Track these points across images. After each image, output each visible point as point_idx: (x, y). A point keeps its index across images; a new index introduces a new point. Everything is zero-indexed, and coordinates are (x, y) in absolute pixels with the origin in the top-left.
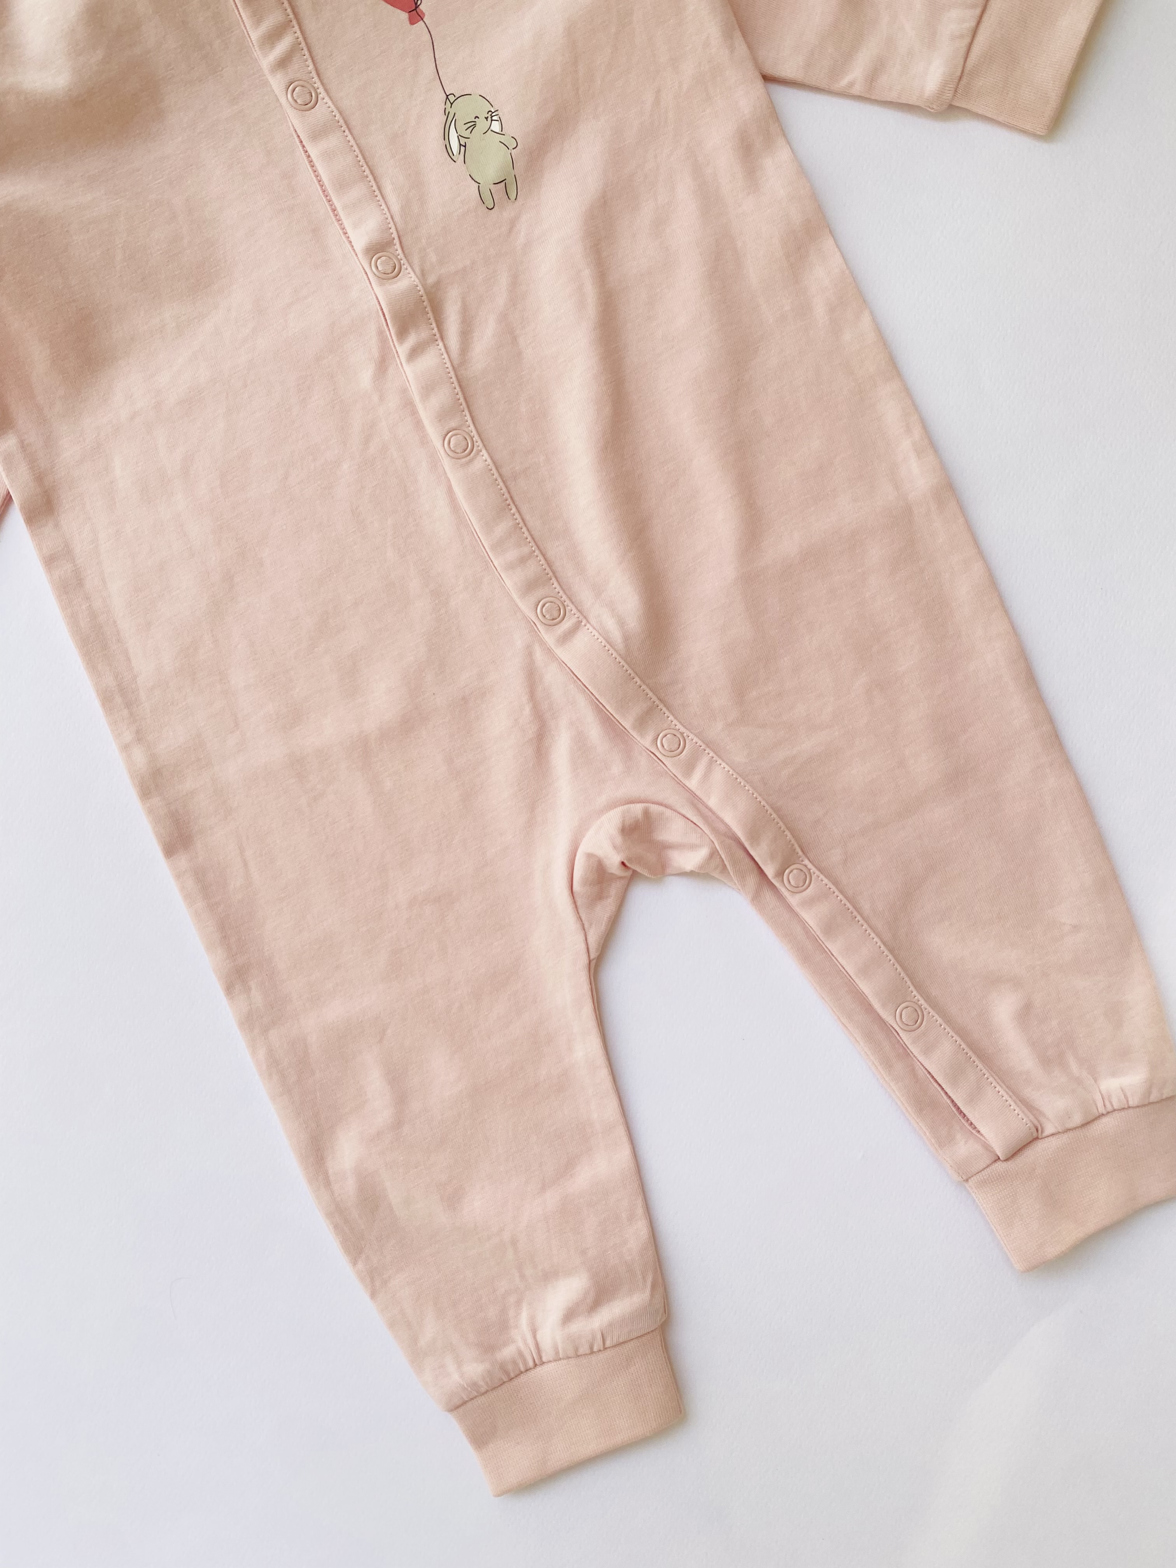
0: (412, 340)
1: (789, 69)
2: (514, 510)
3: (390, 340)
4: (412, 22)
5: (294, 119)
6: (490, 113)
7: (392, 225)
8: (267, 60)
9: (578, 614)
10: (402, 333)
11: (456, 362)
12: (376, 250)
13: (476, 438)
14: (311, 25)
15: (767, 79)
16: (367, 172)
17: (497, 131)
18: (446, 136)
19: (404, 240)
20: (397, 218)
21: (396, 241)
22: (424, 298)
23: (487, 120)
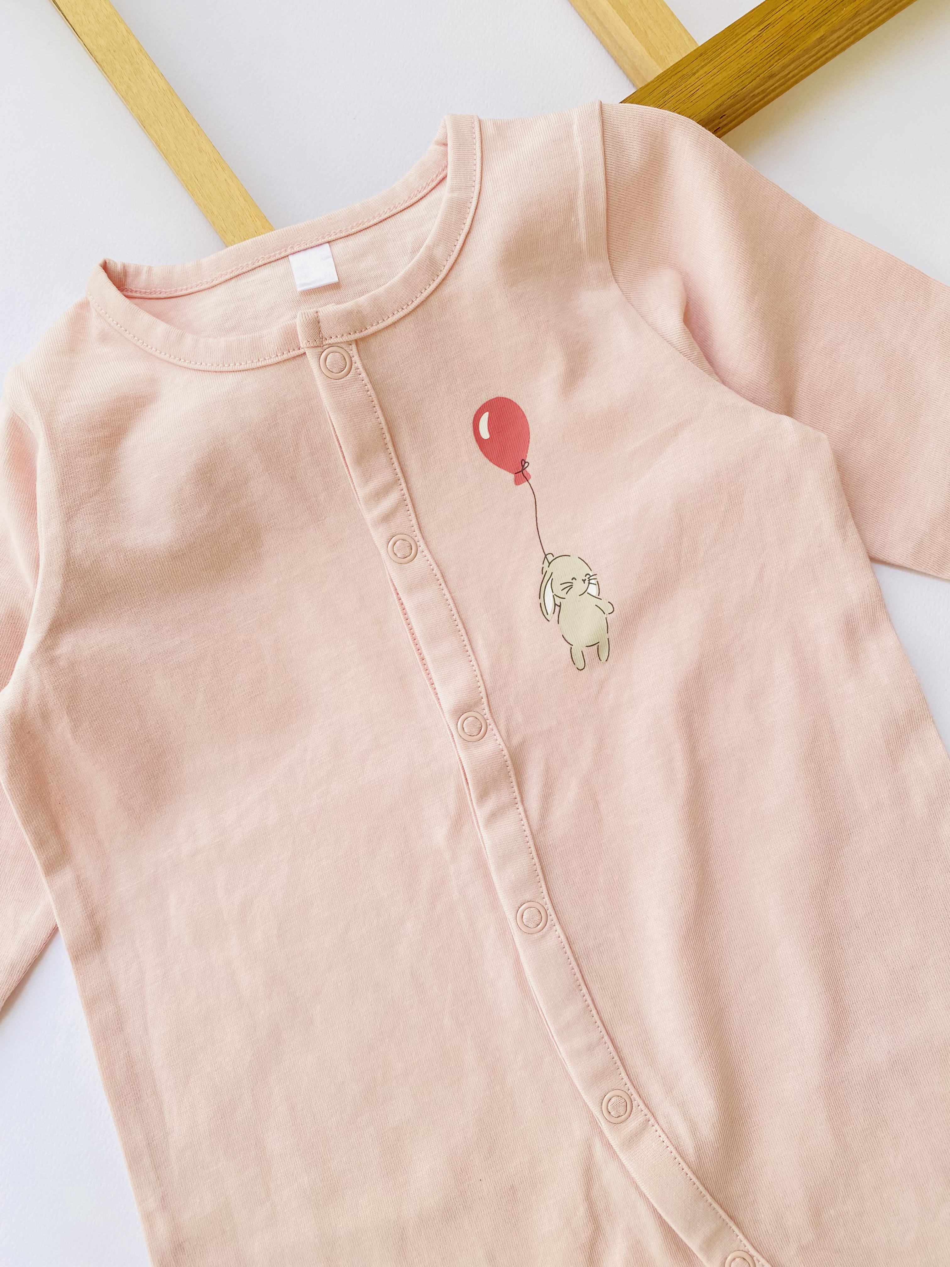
0: (491, 803)
2: (584, 990)
3: (469, 799)
4: (517, 482)
5: (391, 570)
6: (588, 576)
7: (481, 683)
8: (370, 515)
9: (646, 1111)
10: (483, 795)
11: (535, 828)
12: (461, 711)
13: (551, 911)
14: (417, 482)
16: (460, 626)
17: (594, 595)
18: (541, 595)
19: (491, 698)
20: (486, 677)
21: (484, 700)
22: (509, 762)
23: (584, 583)
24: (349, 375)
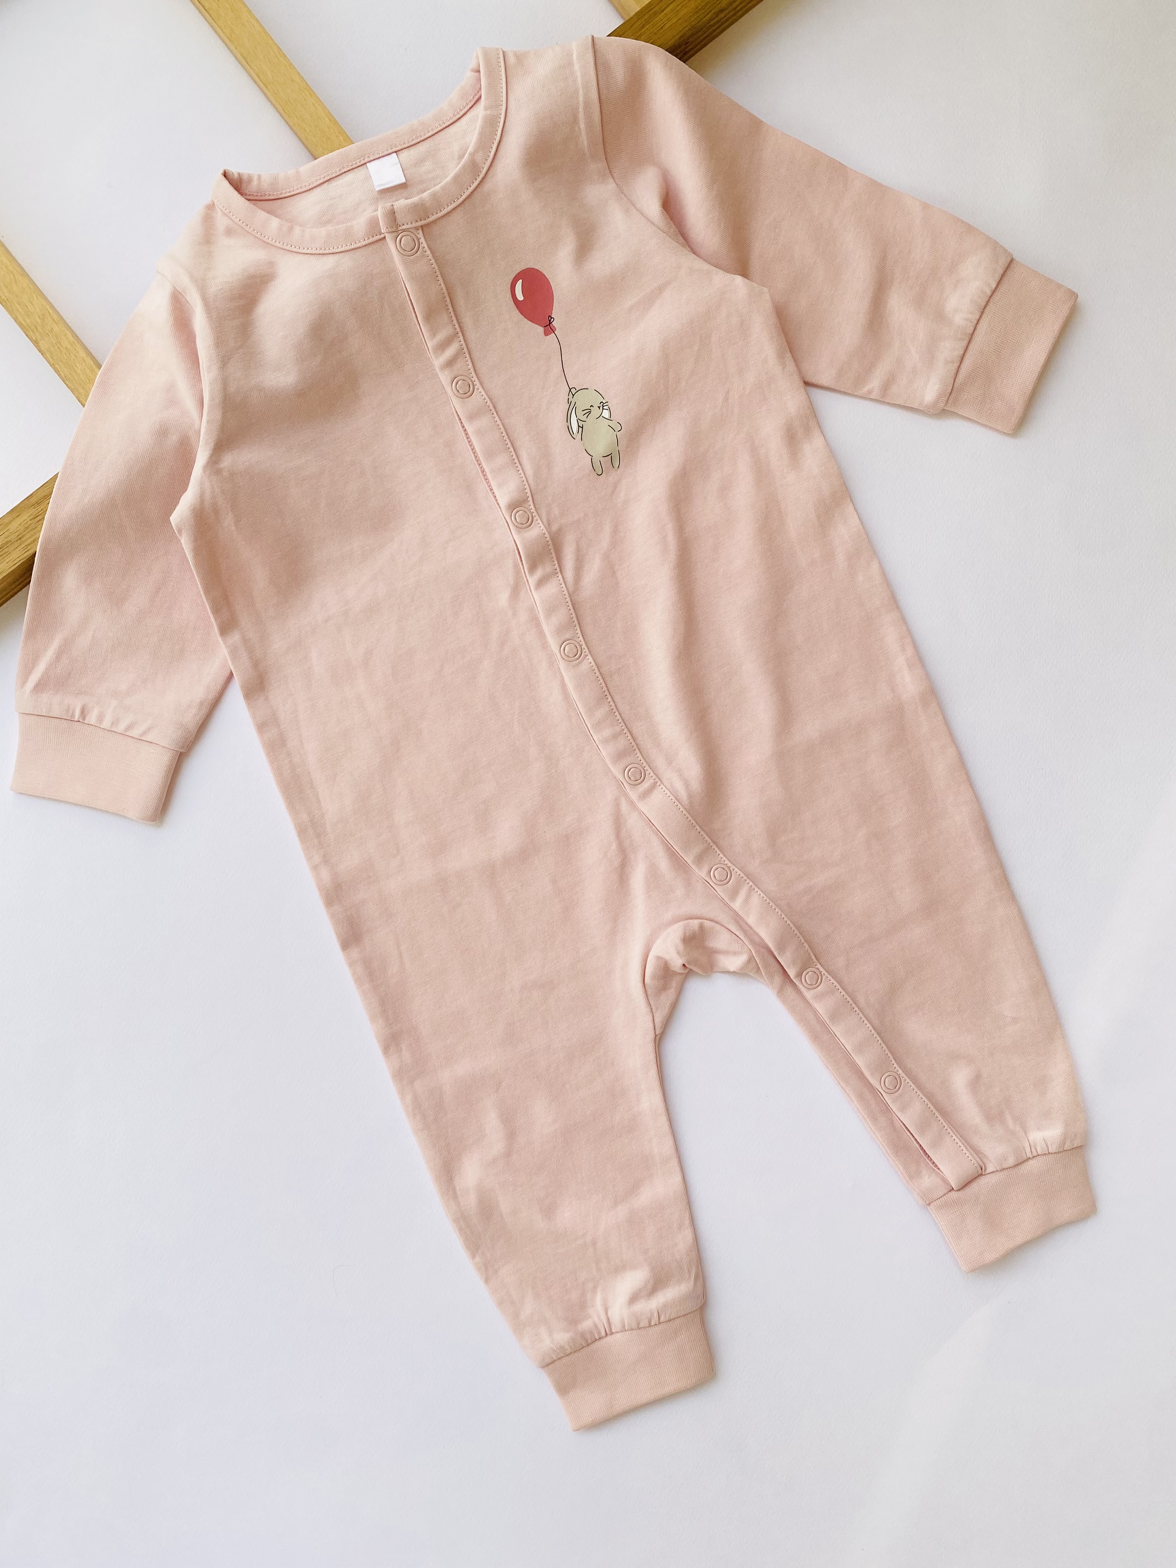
0: (539, 573)
1: (824, 380)
2: (610, 699)
3: (523, 571)
4: (546, 334)
5: (456, 402)
6: (602, 404)
7: (527, 486)
8: (438, 361)
9: (654, 777)
10: (533, 568)
11: (571, 590)
12: (514, 506)
13: (584, 646)
14: (472, 335)
15: (807, 384)
16: (509, 445)
17: (607, 418)
18: (568, 419)
19: (535, 497)
20: (531, 482)
21: (530, 499)
22: (550, 542)
23: (599, 409)
24: (418, 253)
